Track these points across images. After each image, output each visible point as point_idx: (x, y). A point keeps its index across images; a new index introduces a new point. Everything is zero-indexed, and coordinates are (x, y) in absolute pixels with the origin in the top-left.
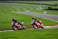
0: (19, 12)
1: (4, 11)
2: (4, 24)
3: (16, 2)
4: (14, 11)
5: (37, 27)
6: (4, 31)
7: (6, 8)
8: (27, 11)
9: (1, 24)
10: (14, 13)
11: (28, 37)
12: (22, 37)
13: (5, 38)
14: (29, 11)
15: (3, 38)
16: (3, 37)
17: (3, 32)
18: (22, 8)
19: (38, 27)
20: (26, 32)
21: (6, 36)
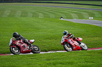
0: (75, 20)
1: (50, 17)
2: (49, 41)
3: (71, 2)
4: (67, 18)
5: (71, 49)
6: (49, 52)
7: (52, 13)
8: (90, 18)
9: (44, 41)
10: (66, 21)
11: (92, 64)
12: (80, 62)
13: (50, 64)
14: (92, 18)
15: (48, 64)
16: (48, 62)
17: (48, 54)
18: (81, 12)
19: (74, 48)
20: (88, 54)
21: (52, 61)
